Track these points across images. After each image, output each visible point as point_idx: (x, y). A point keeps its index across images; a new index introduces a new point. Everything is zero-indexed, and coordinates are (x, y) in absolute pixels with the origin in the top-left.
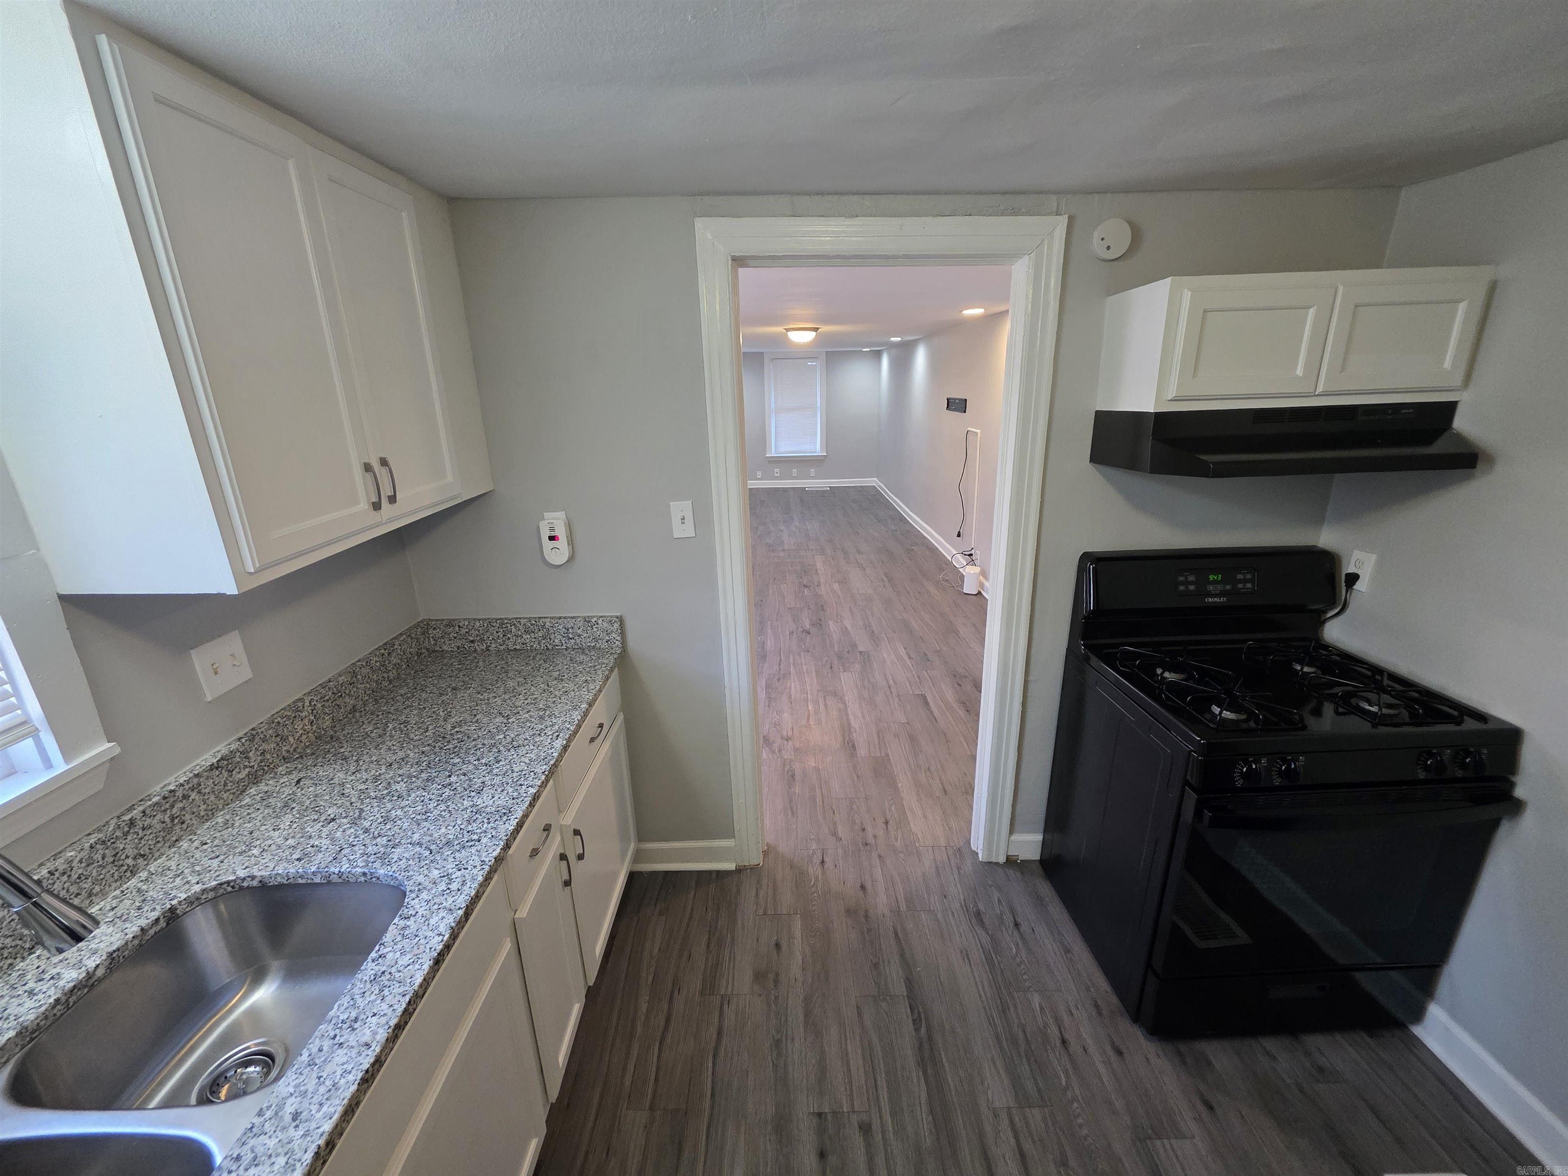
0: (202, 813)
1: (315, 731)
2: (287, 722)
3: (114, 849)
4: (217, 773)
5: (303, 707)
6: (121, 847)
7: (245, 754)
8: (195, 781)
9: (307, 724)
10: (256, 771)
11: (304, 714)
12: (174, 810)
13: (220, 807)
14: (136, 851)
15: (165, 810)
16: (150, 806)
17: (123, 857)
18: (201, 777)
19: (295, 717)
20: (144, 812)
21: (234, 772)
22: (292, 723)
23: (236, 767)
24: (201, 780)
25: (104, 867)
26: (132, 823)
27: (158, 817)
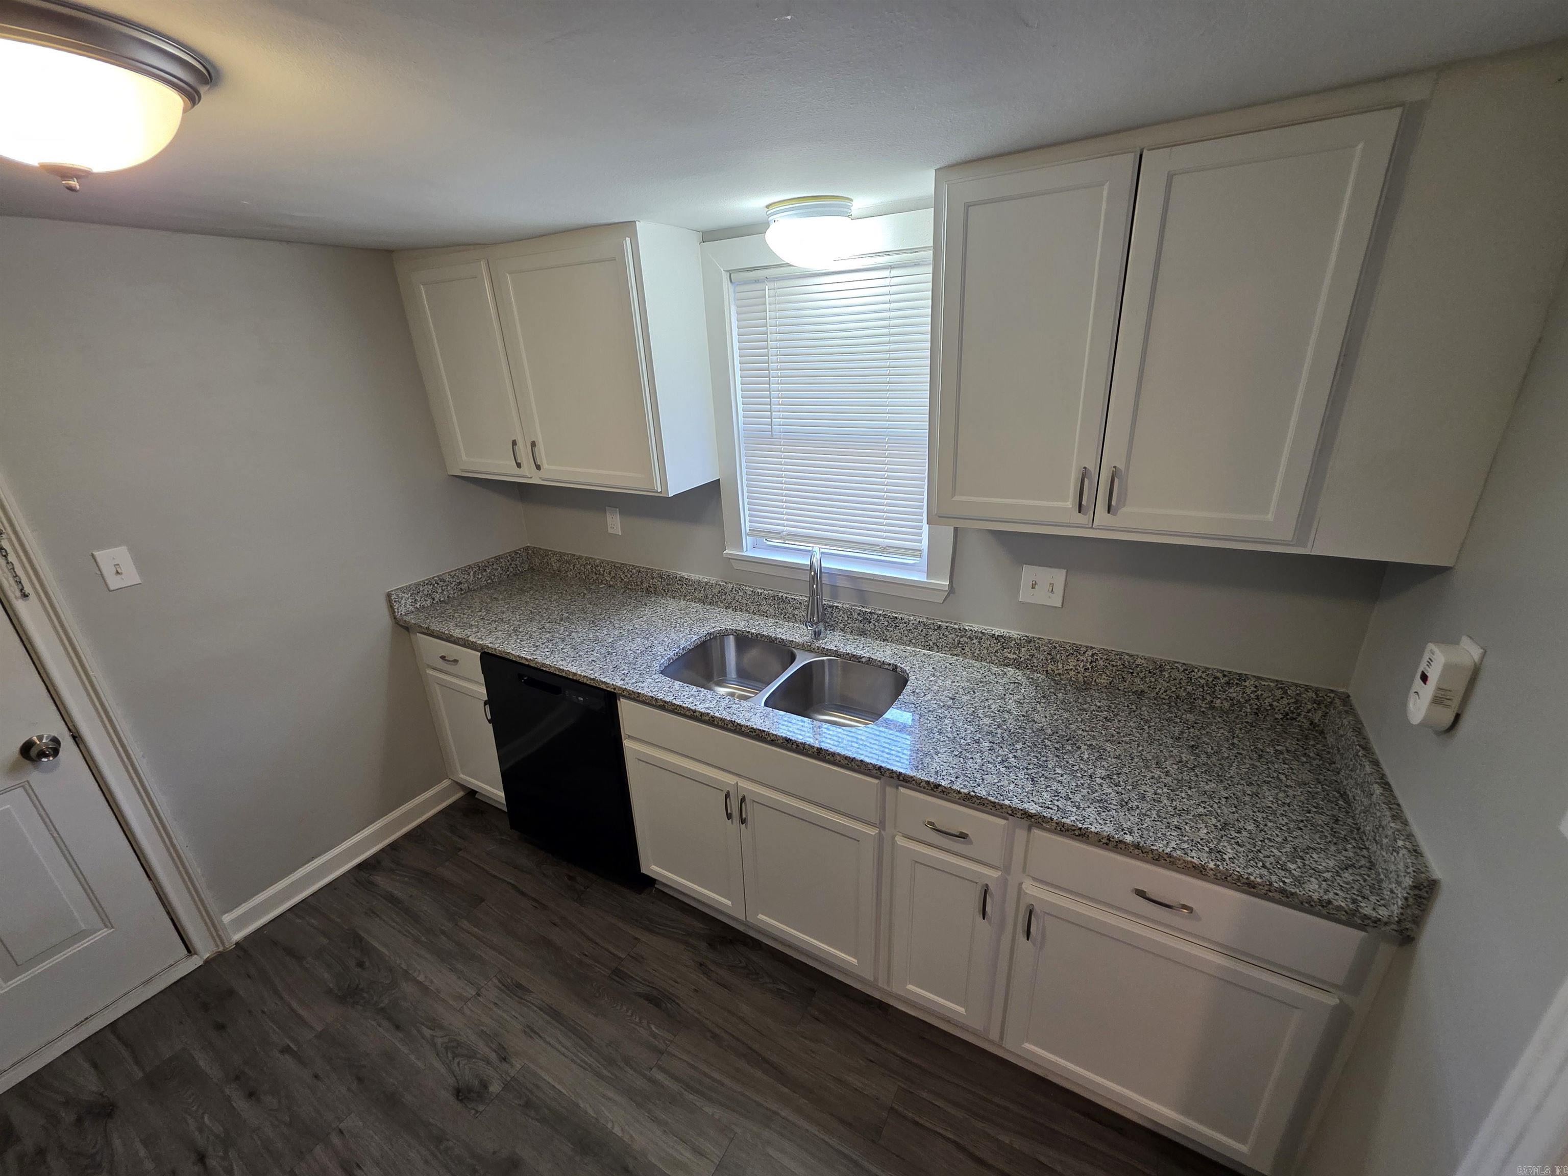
0: (975, 654)
1: (1086, 677)
2: (1062, 652)
3: (928, 632)
4: (995, 641)
5: (1084, 653)
6: (931, 633)
7: (1019, 646)
8: (980, 635)
9: (1081, 666)
10: (1022, 662)
11: (1082, 658)
12: (961, 640)
13: (988, 661)
14: (935, 641)
15: (958, 636)
16: (951, 627)
17: (929, 638)
18: (984, 635)
19: (1072, 654)
20: (947, 627)
21: (1005, 650)
22: (1067, 656)
23: (1008, 648)
24: (983, 637)
25: (920, 635)
26: (940, 627)
27: (953, 635)
